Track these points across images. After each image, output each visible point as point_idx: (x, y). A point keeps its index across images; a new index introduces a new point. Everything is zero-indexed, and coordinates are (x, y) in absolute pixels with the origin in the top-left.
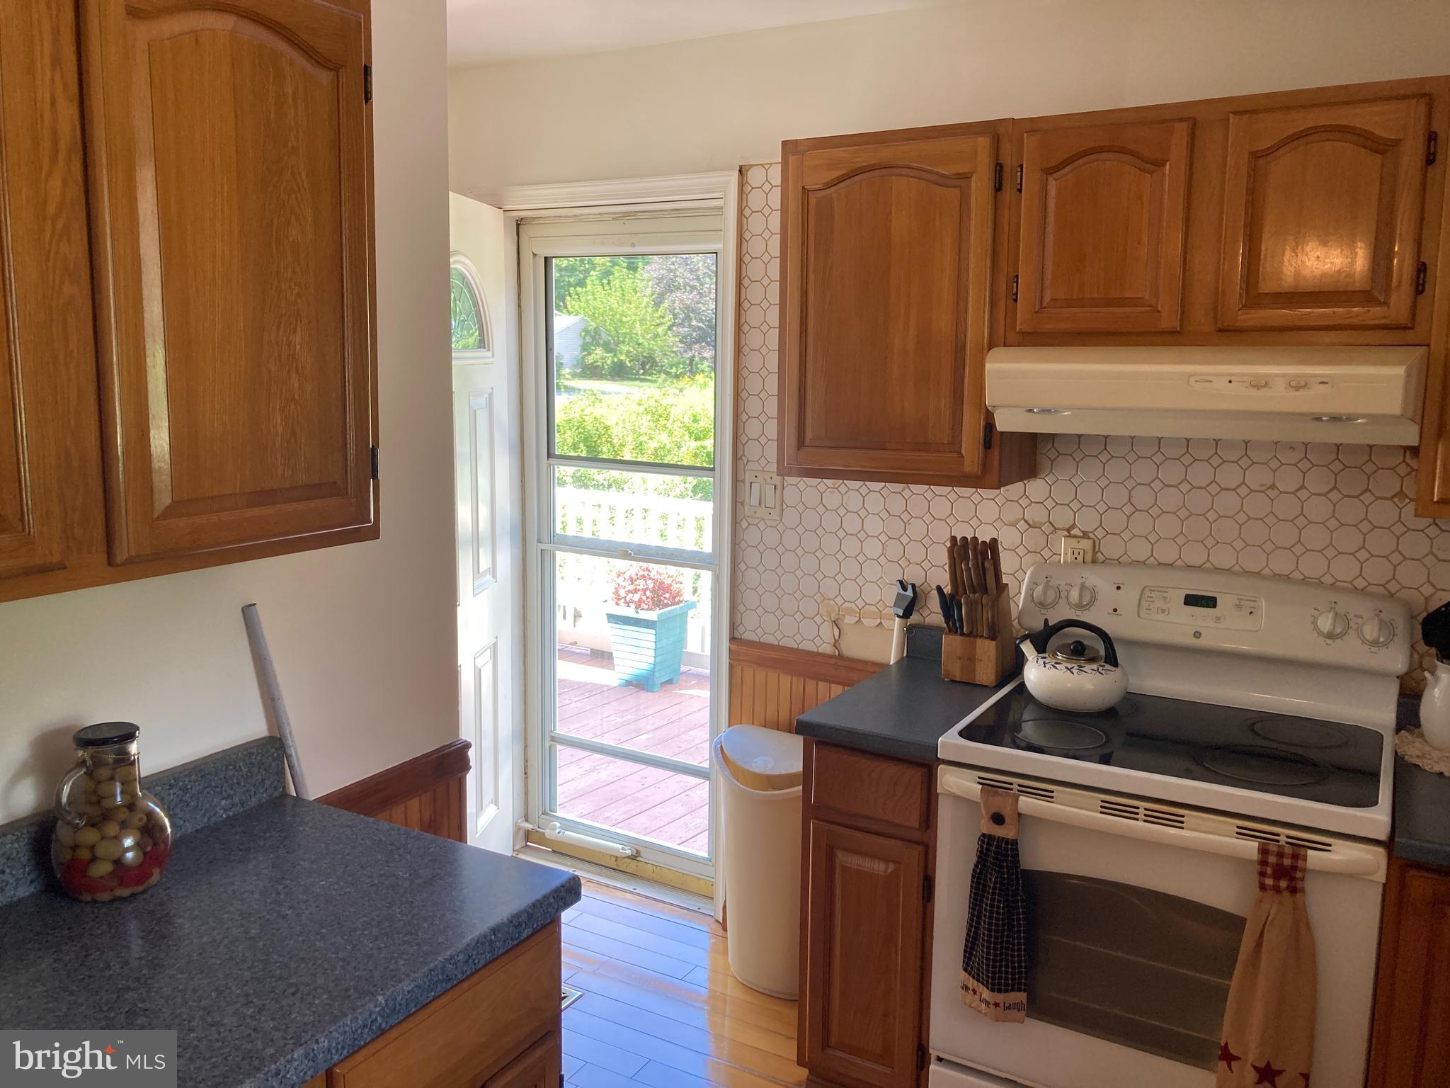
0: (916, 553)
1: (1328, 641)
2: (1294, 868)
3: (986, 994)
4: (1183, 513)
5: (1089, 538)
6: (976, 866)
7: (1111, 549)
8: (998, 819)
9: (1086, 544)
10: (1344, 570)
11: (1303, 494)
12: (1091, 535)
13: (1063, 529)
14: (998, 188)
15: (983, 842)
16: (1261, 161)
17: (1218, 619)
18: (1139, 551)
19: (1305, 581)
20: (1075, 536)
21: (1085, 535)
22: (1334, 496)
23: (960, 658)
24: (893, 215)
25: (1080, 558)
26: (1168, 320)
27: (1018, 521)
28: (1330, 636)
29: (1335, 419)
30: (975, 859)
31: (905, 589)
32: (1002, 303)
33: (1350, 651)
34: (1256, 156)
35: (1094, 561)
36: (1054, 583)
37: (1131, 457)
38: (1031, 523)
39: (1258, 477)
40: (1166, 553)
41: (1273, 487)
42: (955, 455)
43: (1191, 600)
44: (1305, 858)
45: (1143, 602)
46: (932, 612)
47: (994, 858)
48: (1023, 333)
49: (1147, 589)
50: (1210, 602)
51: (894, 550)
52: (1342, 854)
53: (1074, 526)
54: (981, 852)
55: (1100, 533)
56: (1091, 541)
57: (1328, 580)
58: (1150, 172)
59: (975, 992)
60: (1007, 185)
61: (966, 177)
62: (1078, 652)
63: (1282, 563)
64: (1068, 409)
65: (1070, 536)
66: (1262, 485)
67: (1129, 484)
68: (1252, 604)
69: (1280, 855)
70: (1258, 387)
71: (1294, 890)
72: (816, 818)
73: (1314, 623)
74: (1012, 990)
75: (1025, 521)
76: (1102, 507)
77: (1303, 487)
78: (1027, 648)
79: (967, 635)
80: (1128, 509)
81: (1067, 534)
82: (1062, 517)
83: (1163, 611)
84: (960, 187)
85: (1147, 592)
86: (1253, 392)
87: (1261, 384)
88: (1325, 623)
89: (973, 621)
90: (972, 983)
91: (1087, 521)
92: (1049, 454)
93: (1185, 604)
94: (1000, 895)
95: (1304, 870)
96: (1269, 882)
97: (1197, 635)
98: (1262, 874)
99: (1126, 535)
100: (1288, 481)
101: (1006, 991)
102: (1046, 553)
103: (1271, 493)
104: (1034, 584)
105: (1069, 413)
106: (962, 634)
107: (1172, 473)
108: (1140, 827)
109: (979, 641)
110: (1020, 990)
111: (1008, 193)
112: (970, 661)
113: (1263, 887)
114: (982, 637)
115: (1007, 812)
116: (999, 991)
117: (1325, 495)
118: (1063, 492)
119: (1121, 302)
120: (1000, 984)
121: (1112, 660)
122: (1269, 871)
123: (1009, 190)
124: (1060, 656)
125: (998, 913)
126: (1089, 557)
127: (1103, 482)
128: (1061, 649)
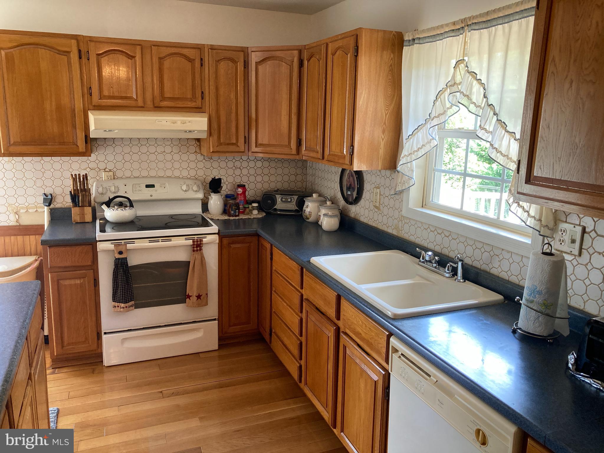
0: (49, 183)
1: (185, 192)
2: (201, 244)
3: (123, 305)
4: (140, 161)
5: (112, 171)
6: (114, 269)
7: (119, 174)
8: (121, 253)
9: (111, 173)
10: (185, 173)
11: (172, 153)
12: (112, 170)
13: (103, 169)
14: (80, 58)
15: (116, 261)
16: (162, 60)
17: (156, 190)
18: (128, 174)
19: (175, 177)
20: (107, 171)
21: (110, 171)
22: (180, 153)
23: (79, 215)
24: (41, 62)
25: (110, 178)
26: (140, 103)
27: (87, 168)
28: (186, 191)
29: (190, 131)
30: (113, 267)
31: (46, 196)
32: (86, 96)
33: (191, 195)
34: (160, 59)
35: (114, 179)
36: (104, 186)
37: (122, 145)
38: (91, 168)
39: (160, 149)
40: (136, 174)
41: (164, 152)
42: (75, 146)
43: (148, 186)
44: (203, 241)
45: (134, 189)
46: (58, 203)
47: (120, 265)
48: (94, 106)
49: (134, 185)
50: (153, 186)
51: (39, 183)
52: (209, 238)
53: (106, 168)
54: (116, 264)
55: (115, 170)
56: (112, 172)
57: (181, 176)
58: (131, 59)
59: (118, 306)
60: (83, 57)
61: (69, 52)
62: (121, 205)
63: (169, 173)
64: (117, 130)
65: (105, 171)
66: (161, 151)
67: (123, 153)
68: (164, 185)
69: (197, 241)
70: (174, 123)
71: (201, 250)
72: (50, 272)
73: (181, 188)
74: (130, 302)
75: (90, 168)
76: (115, 161)
77: (172, 151)
78: (104, 207)
79: (80, 207)
80: (123, 161)
81: (104, 171)
82: (102, 166)
83: (140, 190)
84: (66, 55)
85: (134, 186)
86: (172, 124)
87: (174, 122)
88: (184, 187)
89: (83, 201)
90: (117, 304)
91: (110, 166)
92: (95, 145)
93: (146, 187)
94: (124, 275)
95: (202, 244)
96: (195, 249)
97: (151, 196)
98: (194, 248)
99: (123, 169)
100: (168, 149)
101: (129, 302)
102: (98, 178)
103: (164, 154)
104: (97, 187)
105: (117, 131)
106: (79, 206)
107: (135, 149)
108: (161, 244)
109: (85, 208)
110: (132, 301)
111: (84, 60)
112: (83, 215)
113: (194, 251)
114: (86, 206)
115: (123, 250)
116: (127, 303)
117: (178, 153)
118: (101, 158)
119: (126, 98)
120: (127, 301)
121: (131, 206)
122: (195, 246)
123: (84, 59)
124: (116, 207)
125: (124, 280)
126: (112, 177)
127: (114, 153)
128: (116, 205)
